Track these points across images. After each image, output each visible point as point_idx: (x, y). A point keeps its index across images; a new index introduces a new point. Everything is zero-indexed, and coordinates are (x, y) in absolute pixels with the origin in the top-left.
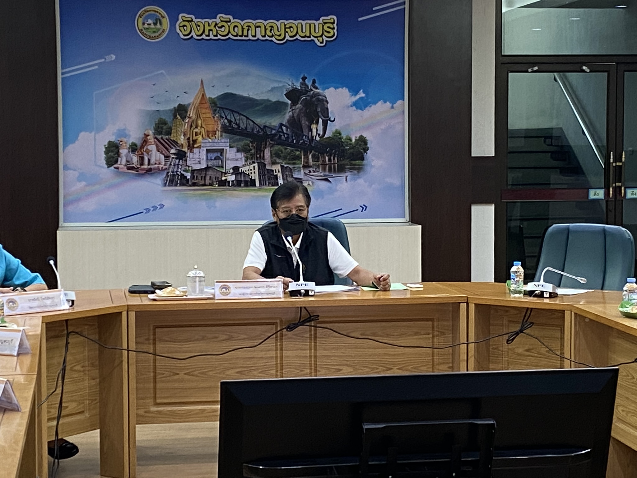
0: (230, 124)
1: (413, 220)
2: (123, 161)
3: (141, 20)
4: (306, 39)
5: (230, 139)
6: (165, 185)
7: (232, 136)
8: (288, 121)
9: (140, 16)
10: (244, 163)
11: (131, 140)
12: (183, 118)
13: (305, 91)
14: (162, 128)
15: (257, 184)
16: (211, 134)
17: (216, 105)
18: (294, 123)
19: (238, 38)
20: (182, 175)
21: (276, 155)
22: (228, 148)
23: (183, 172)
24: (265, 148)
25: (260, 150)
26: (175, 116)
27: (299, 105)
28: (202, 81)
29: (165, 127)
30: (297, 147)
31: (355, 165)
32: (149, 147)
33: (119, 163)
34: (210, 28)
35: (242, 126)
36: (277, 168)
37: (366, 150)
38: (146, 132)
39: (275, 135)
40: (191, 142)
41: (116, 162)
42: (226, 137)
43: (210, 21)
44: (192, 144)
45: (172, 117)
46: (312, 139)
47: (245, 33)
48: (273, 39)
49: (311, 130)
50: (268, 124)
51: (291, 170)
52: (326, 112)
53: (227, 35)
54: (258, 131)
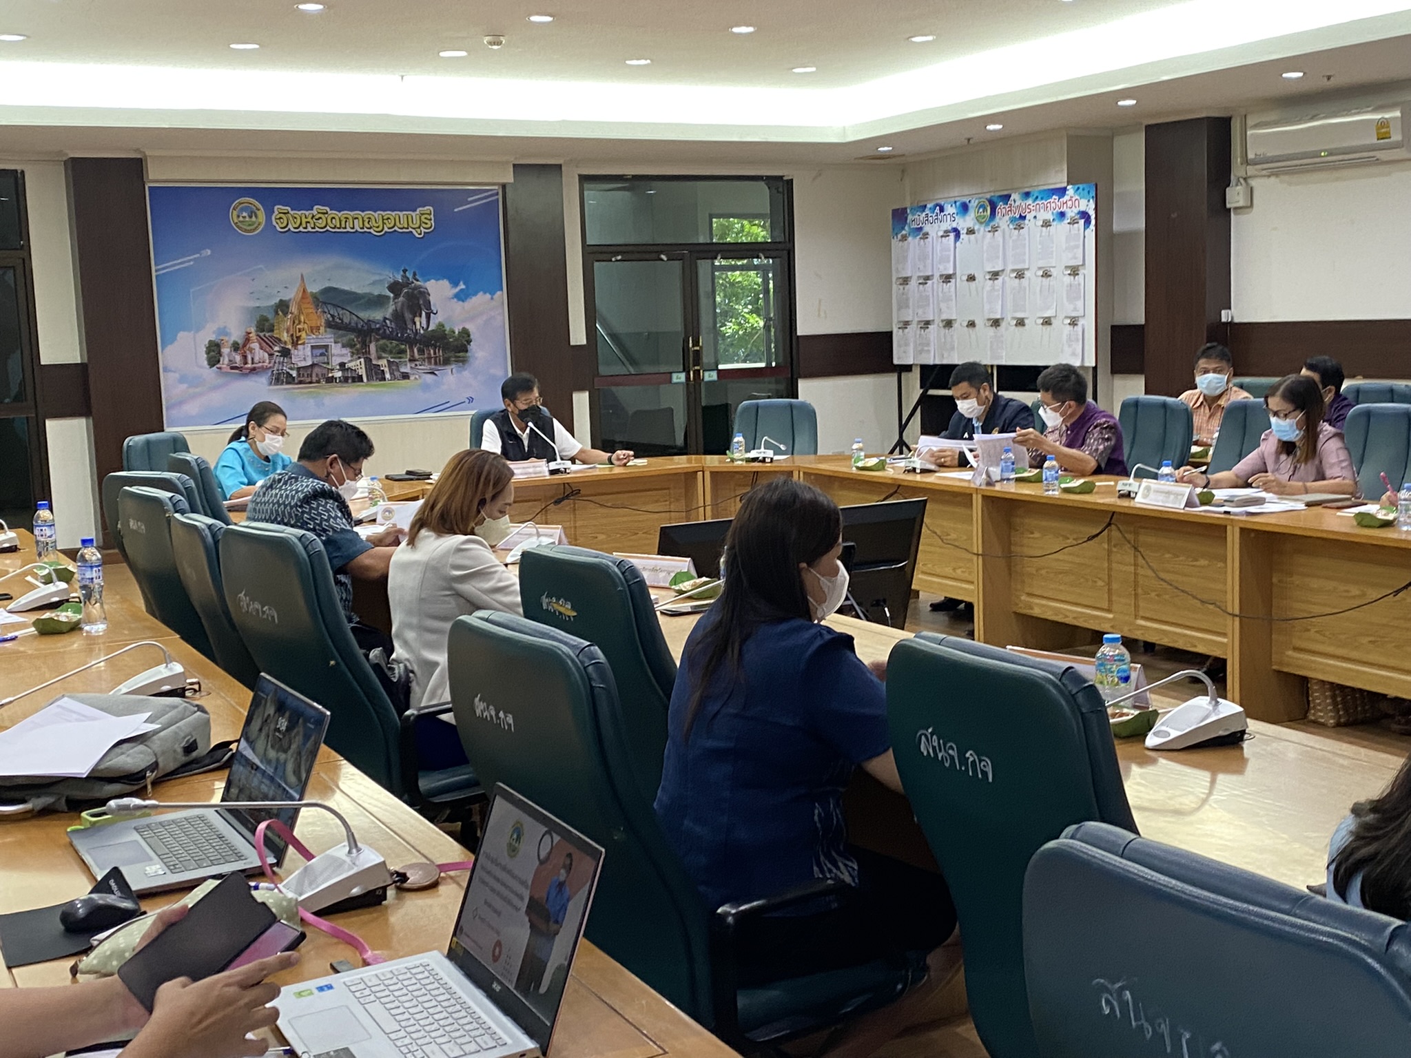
0: (333, 319)
2: (225, 361)
3: (235, 213)
4: (404, 230)
5: (335, 334)
6: (270, 384)
7: (335, 331)
8: (392, 315)
9: (234, 209)
10: (350, 359)
11: (233, 339)
12: (285, 314)
13: (407, 284)
14: (264, 325)
15: (365, 379)
16: (314, 330)
17: (318, 299)
18: (398, 316)
19: (336, 230)
20: (288, 373)
21: (382, 349)
22: (333, 344)
23: (288, 370)
24: (370, 342)
25: (365, 345)
26: (277, 313)
27: (401, 299)
28: (302, 276)
29: (266, 324)
30: (401, 340)
31: (459, 357)
32: (252, 345)
33: (221, 362)
34: (307, 220)
35: (346, 320)
36: (383, 362)
37: (469, 342)
38: (248, 330)
39: (379, 329)
40: (295, 339)
41: (219, 361)
42: (330, 333)
43: (307, 213)
44: (296, 341)
45: (273, 313)
46: (416, 333)
47: (343, 226)
48: (372, 231)
49: (415, 323)
50: (371, 319)
51: (397, 365)
52: (428, 304)
53: (325, 227)
54: (362, 326)
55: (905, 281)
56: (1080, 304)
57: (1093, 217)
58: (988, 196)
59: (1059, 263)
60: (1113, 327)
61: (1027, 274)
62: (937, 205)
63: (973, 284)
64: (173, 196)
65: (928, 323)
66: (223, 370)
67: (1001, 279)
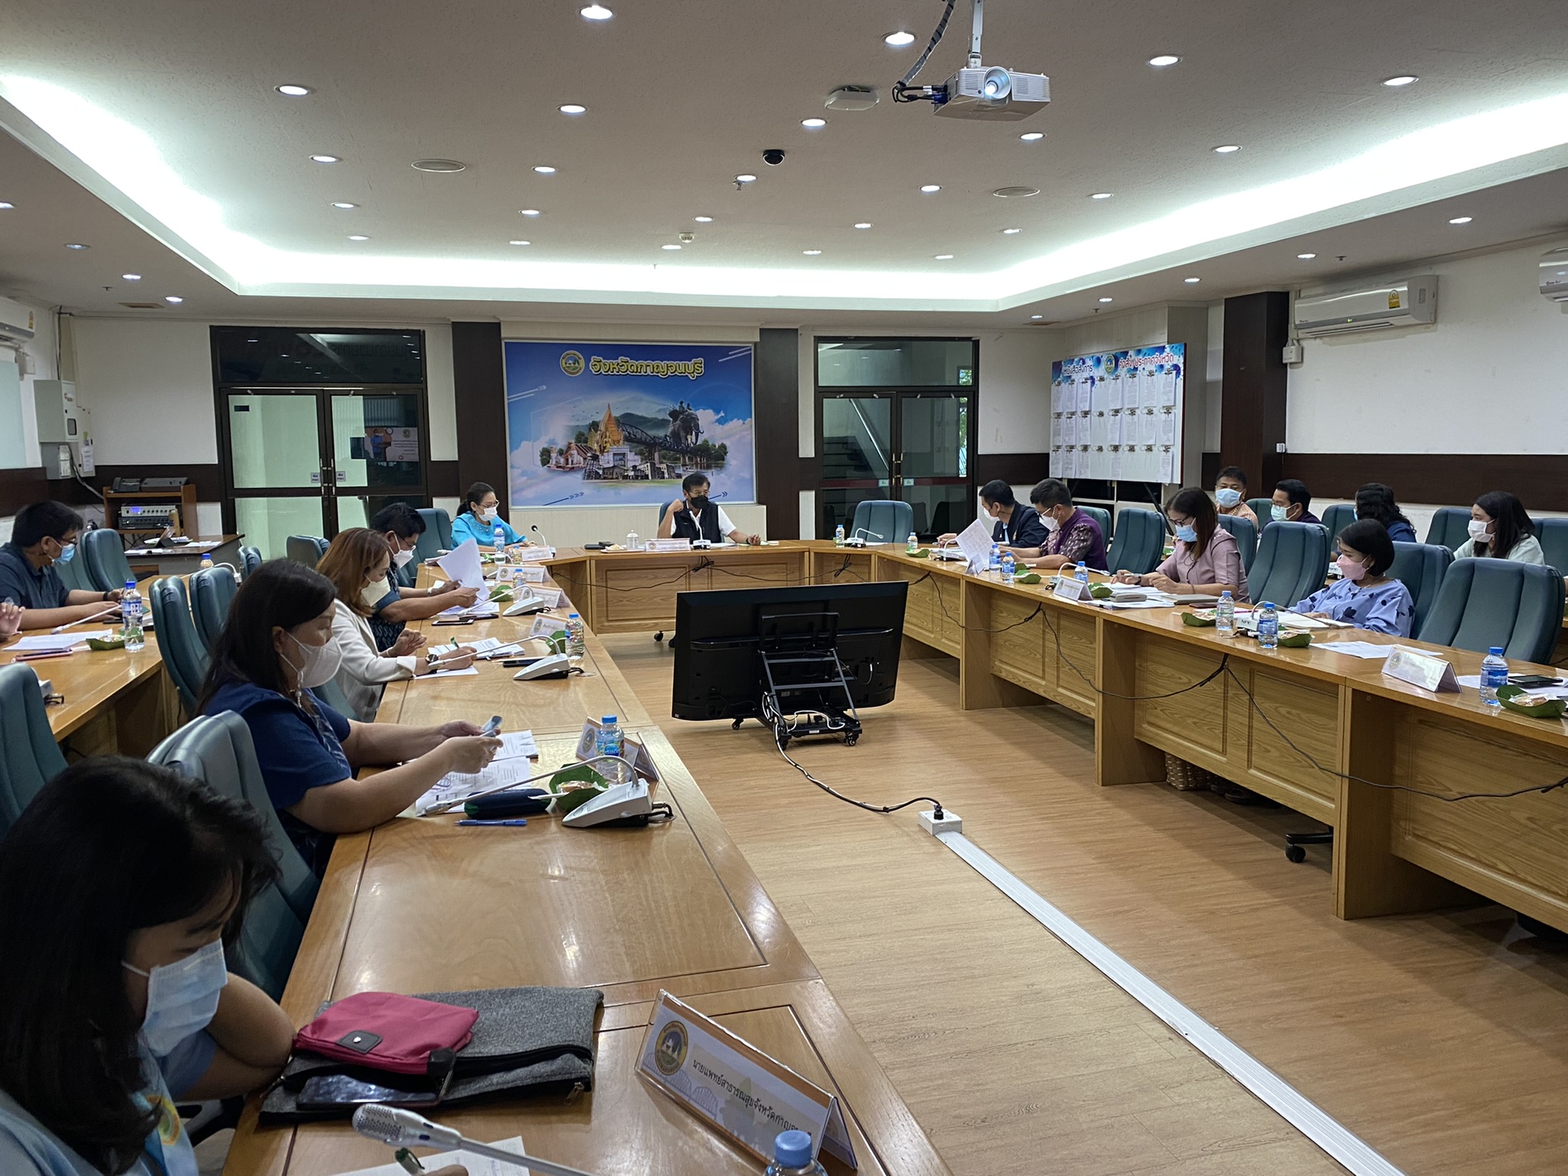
0: (630, 435)
1: (760, 502)
2: (553, 462)
3: (564, 362)
4: (682, 374)
5: (630, 446)
6: (584, 479)
7: (631, 443)
8: (671, 433)
9: (563, 359)
10: (640, 463)
11: (559, 447)
12: (596, 431)
13: (683, 412)
14: (581, 438)
15: (650, 477)
16: (616, 442)
17: (619, 421)
18: (675, 435)
19: (634, 374)
20: (596, 471)
21: (663, 457)
22: (628, 452)
24: (655, 452)
25: (651, 454)
26: (590, 430)
27: (678, 422)
28: (609, 405)
29: (583, 438)
30: (677, 451)
31: (719, 463)
32: (572, 452)
34: (614, 366)
35: (639, 437)
36: (664, 466)
37: (726, 453)
38: (570, 441)
39: (661, 443)
40: (602, 448)
41: (549, 462)
42: (627, 445)
43: (614, 362)
44: (603, 450)
45: (588, 430)
46: (688, 446)
47: (639, 371)
48: (659, 374)
49: (687, 440)
50: (656, 435)
51: (673, 468)
52: (697, 426)
53: (626, 371)
54: (650, 440)
55: (1059, 415)
56: (1172, 435)
57: (1182, 369)
58: (1114, 353)
59: (1159, 402)
60: (1203, 454)
61: (1138, 412)
62: (1081, 359)
63: (1102, 419)
64: (523, 350)
65: (1072, 447)
66: (551, 468)
67: (1119, 415)
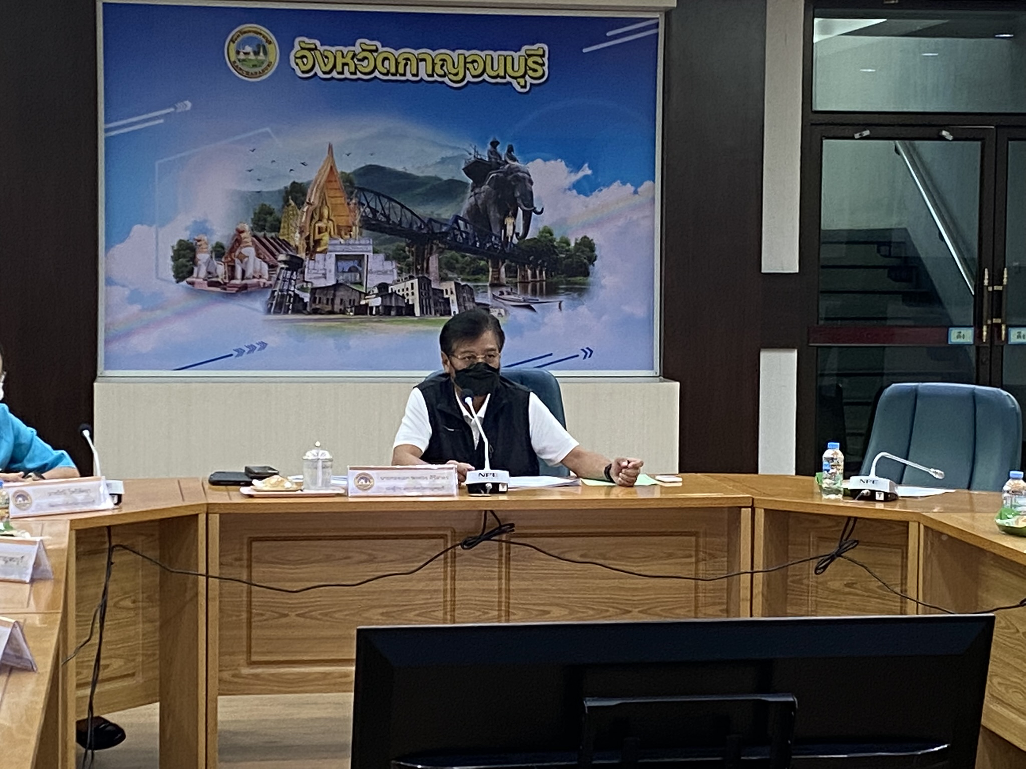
0: (375, 215)
1: (667, 374)
2: (201, 272)
3: (233, 47)
4: (499, 80)
5: (374, 239)
6: (269, 311)
7: (376, 234)
8: (468, 212)
9: (232, 41)
10: (396, 278)
12: (300, 205)
14: (265, 220)
15: (417, 311)
16: (343, 230)
17: (351, 183)
18: (477, 215)
19: (390, 77)
20: (296, 295)
21: (448, 266)
22: (371, 254)
23: (297, 292)
24: (431, 254)
25: (422, 259)
26: (286, 202)
27: (485, 187)
28: (330, 147)
29: (269, 218)
30: (480, 253)
31: (574, 283)
32: (245, 251)
33: (195, 275)
34: (344, 61)
35: (394, 218)
36: (449, 286)
37: (592, 259)
38: (240, 227)
39: (446, 234)
40: (312, 244)
41: (191, 273)
42: (369, 237)
43: (345, 50)
44: (313, 247)
45: (281, 203)
47: (401, 71)
48: (446, 80)
49: (504, 227)
50: (435, 217)
51: (471, 291)
52: (528, 198)
53: (372, 72)
54: (420, 228)
66: (197, 287)
